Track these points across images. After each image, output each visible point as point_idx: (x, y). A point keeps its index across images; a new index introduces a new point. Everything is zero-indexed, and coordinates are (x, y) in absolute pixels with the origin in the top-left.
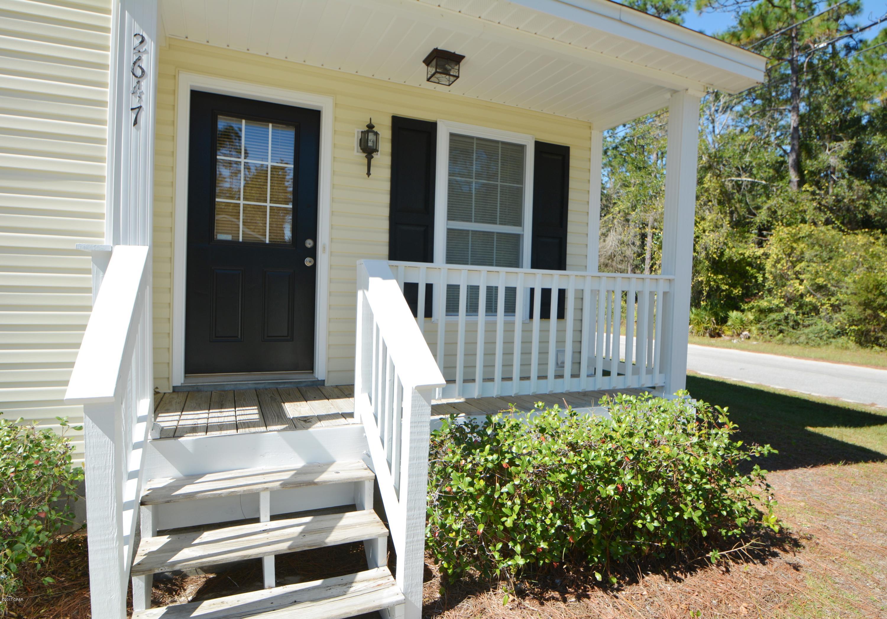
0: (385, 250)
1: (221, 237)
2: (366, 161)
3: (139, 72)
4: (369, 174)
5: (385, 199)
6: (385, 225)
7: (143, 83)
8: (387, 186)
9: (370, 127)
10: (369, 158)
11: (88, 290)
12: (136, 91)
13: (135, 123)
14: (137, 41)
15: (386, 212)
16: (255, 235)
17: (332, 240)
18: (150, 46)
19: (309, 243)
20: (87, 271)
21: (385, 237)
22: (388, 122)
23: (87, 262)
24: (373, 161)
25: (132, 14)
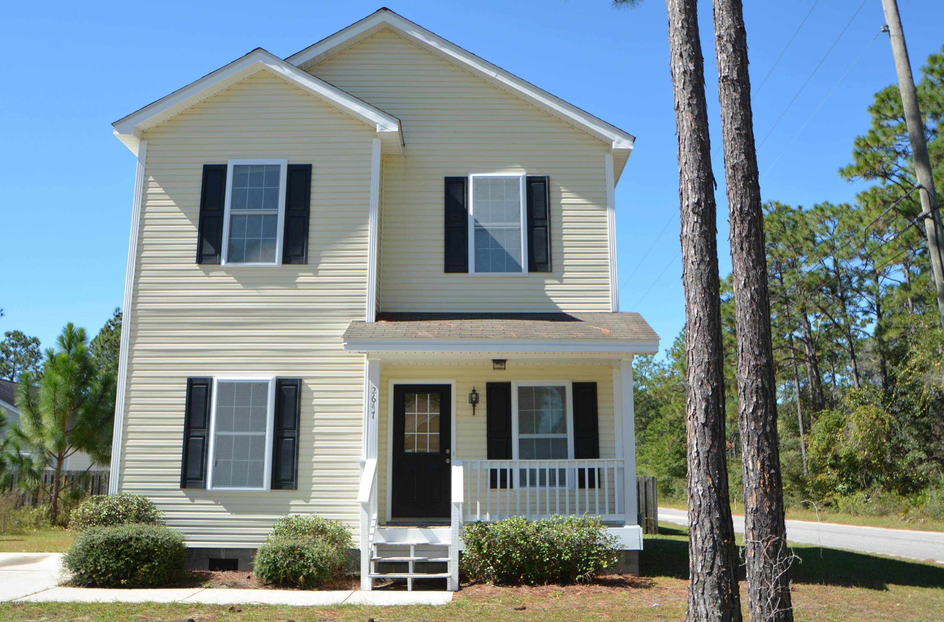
0: (485, 453)
1: (407, 451)
2: (472, 408)
3: (374, 400)
4: (474, 414)
5: (485, 426)
6: (485, 439)
7: (375, 403)
8: (485, 419)
9: (474, 391)
10: (474, 406)
11: (358, 476)
12: (373, 407)
13: (373, 417)
14: (373, 390)
15: (485, 432)
16: (422, 450)
17: (457, 449)
18: (377, 391)
19: (448, 451)
20: (358, 469)
21: (485, 446)
22: (484, 386)
23: (358, 465)
24: (476, 408)
25: (372, 381)
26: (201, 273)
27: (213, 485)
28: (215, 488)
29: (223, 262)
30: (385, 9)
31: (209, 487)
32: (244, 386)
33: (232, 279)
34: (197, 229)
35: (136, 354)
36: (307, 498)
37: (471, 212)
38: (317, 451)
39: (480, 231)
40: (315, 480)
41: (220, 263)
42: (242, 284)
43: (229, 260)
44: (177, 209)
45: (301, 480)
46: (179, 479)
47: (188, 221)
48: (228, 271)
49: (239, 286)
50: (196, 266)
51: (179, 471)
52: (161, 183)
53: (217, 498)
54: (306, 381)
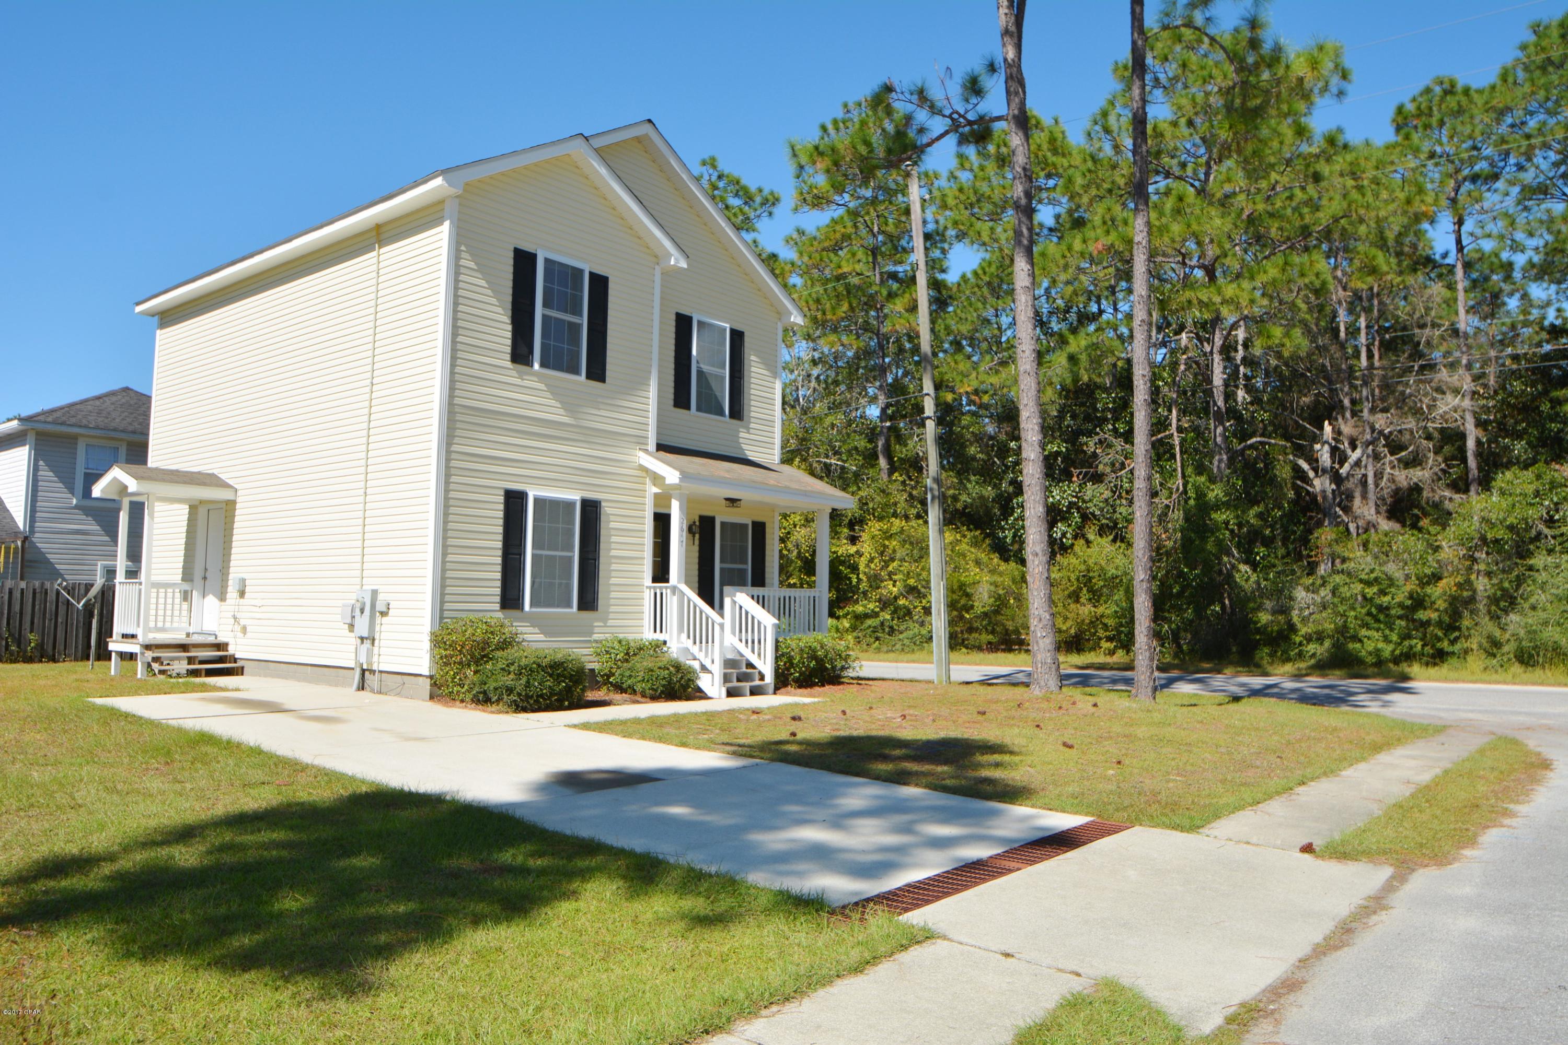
26: (514, 373)
27: (531, 605)
28: (534, 610)
29: (536, 366)
30: (650, 121)
31: (527, 607)
32: (555, 504)
33: (542, 386)
34: (509, 321)
35: (454, 456)
36: (605, 620)
37: (694, 352)
38: (613, 574)
39: (700, 373)
40: (612, 602)
41: (532, 366)
42: (552, 393)
43: (543, 365)
44: (489, 292)
45: (601, 602)
46: (498, 599)
47: (500, 310)
48: (541, 378)
49: (548, 395)
50: (509, 364)
51: (498, 591)
52: (474, 257)
53: (533, 621)
54: (603, 504)
